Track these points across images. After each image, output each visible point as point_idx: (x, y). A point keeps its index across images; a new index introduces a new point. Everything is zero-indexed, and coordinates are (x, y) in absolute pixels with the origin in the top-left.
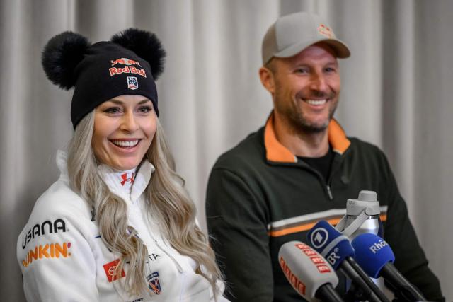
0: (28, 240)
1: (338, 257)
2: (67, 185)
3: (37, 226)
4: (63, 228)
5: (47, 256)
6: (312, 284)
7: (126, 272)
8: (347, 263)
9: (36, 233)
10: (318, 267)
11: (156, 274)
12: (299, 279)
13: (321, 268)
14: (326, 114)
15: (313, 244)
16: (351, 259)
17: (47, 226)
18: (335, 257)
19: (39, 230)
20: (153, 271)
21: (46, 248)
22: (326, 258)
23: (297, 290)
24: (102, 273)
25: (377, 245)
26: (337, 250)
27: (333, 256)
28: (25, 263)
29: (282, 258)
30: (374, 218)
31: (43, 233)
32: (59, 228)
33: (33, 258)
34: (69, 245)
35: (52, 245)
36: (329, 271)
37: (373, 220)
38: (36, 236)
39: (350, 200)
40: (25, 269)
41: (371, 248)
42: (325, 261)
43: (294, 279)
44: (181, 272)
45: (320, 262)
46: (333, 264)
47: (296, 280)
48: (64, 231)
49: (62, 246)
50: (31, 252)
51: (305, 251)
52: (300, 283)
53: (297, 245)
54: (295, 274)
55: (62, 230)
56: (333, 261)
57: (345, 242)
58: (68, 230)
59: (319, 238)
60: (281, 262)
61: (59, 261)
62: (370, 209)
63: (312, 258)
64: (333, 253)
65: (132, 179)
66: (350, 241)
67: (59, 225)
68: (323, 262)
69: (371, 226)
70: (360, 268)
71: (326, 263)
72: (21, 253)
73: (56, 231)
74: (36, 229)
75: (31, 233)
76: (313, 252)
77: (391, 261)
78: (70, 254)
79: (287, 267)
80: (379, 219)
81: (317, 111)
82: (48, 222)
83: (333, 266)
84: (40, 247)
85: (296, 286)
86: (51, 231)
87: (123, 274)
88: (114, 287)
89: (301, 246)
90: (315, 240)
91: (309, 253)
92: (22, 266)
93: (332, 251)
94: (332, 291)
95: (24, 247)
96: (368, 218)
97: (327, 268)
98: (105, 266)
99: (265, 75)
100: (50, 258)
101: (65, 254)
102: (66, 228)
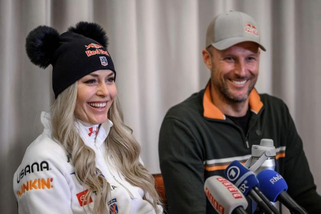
0: (21, 177)
1: (247, 187)
2: (49, 137)
3: (28, 166)
4: (47, 168)
5: (36, 188)
6: (229, 207)
7: (93, 199)
8: (253, 192)
9: (27, 172)
10: (233, 194)
11: (115, 200)
12: (219, 203)
13: (235, 195)
14: (246, 90)
15: (229, 178)
16: (257, 188)
17: (35, 166)
18: (245, 187)
19: (29, 169)
20: (113, 198)
21: (35, 182)
22: (238, 187)
23: (218, 211)
24: (76, 199)
25: (275, 178)
26: (246, 182)
27: (243, 186)
28: (19, 193)
29: (207, 189)
30: (271, 159)
31: (33, 171)
32: (45, 168)
33: (25, 190)
34: (52, 180)
35: (39, 180)
36: (241, 197)
37: (271, 160)
38: (28, 173)
39: (254, 146)
40: (19, 198)
41: (271, 180)
42: (238, 190)
43: (216, 203)
44: (132, 199)
45: (234, 191)
46: (244, 192)
47: (217, 204)
48: (48, 170)
49: (46, 180)
50: (24, 185)
51: (223, 183)
52: (220, 206)
53: (218, 179)
54: (217, 200)
55: (46, 169)
56: (243, 190)
57: (252, 176)
58: (51, 169)
59: (233, 173)
60: (206, 191)
61: (44, 191)
62: (269, 152)
63: (228, 188)
64: (244, 185)
65: (96, 132)
66: (256, 175)
67: (44, 165)
68: (237, 191)
69: (270, 164)
70: (263, 195)
71: (239, 192)
72: (16, 186)
73: (42, 170)
74: (27, 169)
75: (24, 171)
76: (229, 183)
77: (285, 190)
78: (52, 187)
79: (210, 195)
80: (275, 160)
81: (239, 88)
82: (36, 163)
83: (244, 194)
84: (31, 181)
85: (217, 208)
86: (38, 170)
87: (91, 201)
88: (84, 210)
89: (220, 180)
90: (230, 175)
91: (227, 184)
92: (17, 196)
93: (243, 182)
94: (243, 211)
95: (18, 182)
96: (267, 159)
97: (239, 195)
98: (77, 195)
99: (206, 55)
100: (38, 189)
101: (48, 186)
102: (49, 168)
